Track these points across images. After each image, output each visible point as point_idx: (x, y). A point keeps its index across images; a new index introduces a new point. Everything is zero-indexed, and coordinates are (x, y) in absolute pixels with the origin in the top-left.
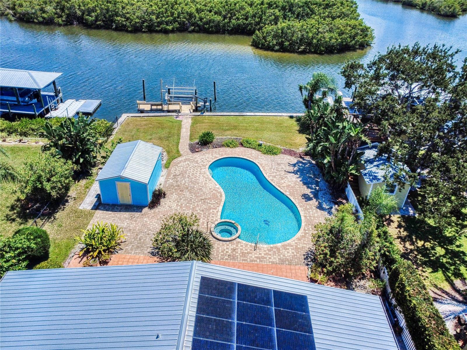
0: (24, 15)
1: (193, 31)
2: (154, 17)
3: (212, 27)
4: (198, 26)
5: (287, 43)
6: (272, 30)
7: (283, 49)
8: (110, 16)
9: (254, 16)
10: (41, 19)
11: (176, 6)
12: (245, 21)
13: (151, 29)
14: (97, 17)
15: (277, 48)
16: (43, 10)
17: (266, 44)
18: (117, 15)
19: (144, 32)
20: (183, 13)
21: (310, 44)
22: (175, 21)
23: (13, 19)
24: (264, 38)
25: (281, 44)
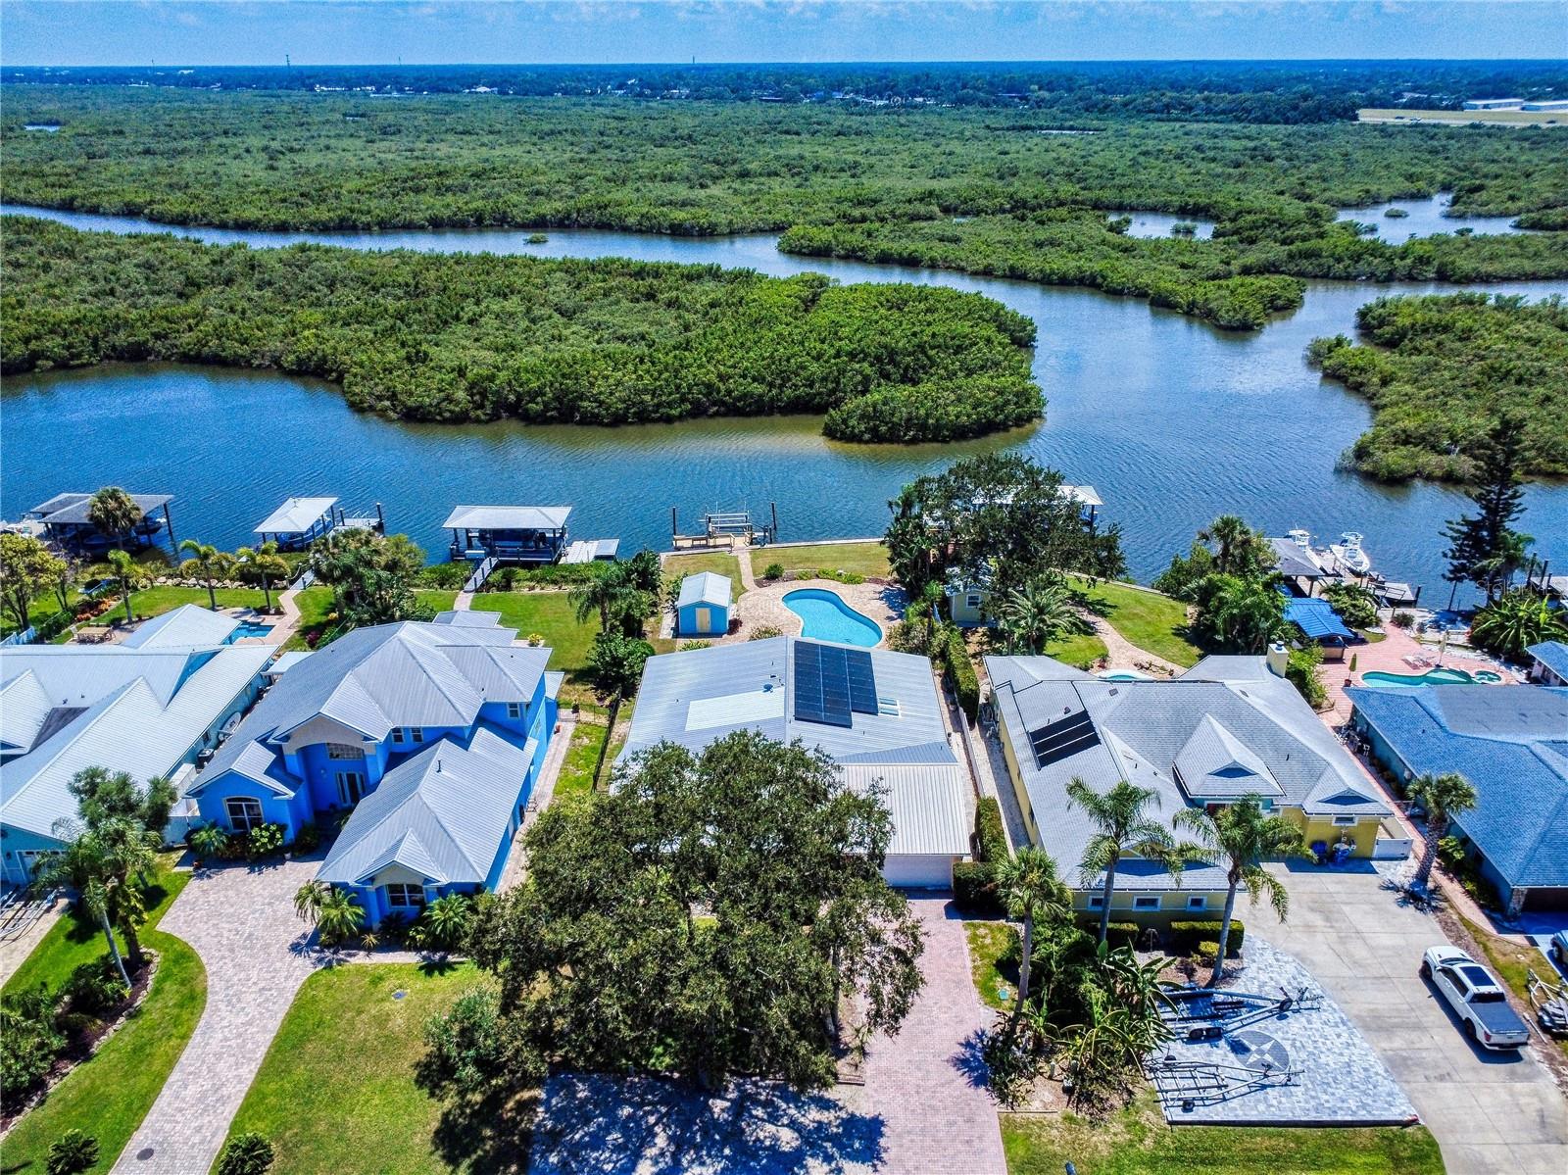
0: (418, 409)
1: (716, 414)
2: (648, 398)
3: (750, 405)
4: (723, 403)
5: (883, 429)
6: (858, 407)
7: (877, 438)
8: (570, 400)
9: (824, 379)
10: (447, 415)
11: (684, 372)
12: (808, 390)
13: (644, 417)
14: (546, 404)
15: (867, 436)
16: (449, 399)
17: (848, 431)
18: (582, 397)
19: (631, 423)
20: (697, 385)
21: (923, 427)
22: (683, 400)
23: (394, 416)
24: (844, 421)
25: (874, 431)
